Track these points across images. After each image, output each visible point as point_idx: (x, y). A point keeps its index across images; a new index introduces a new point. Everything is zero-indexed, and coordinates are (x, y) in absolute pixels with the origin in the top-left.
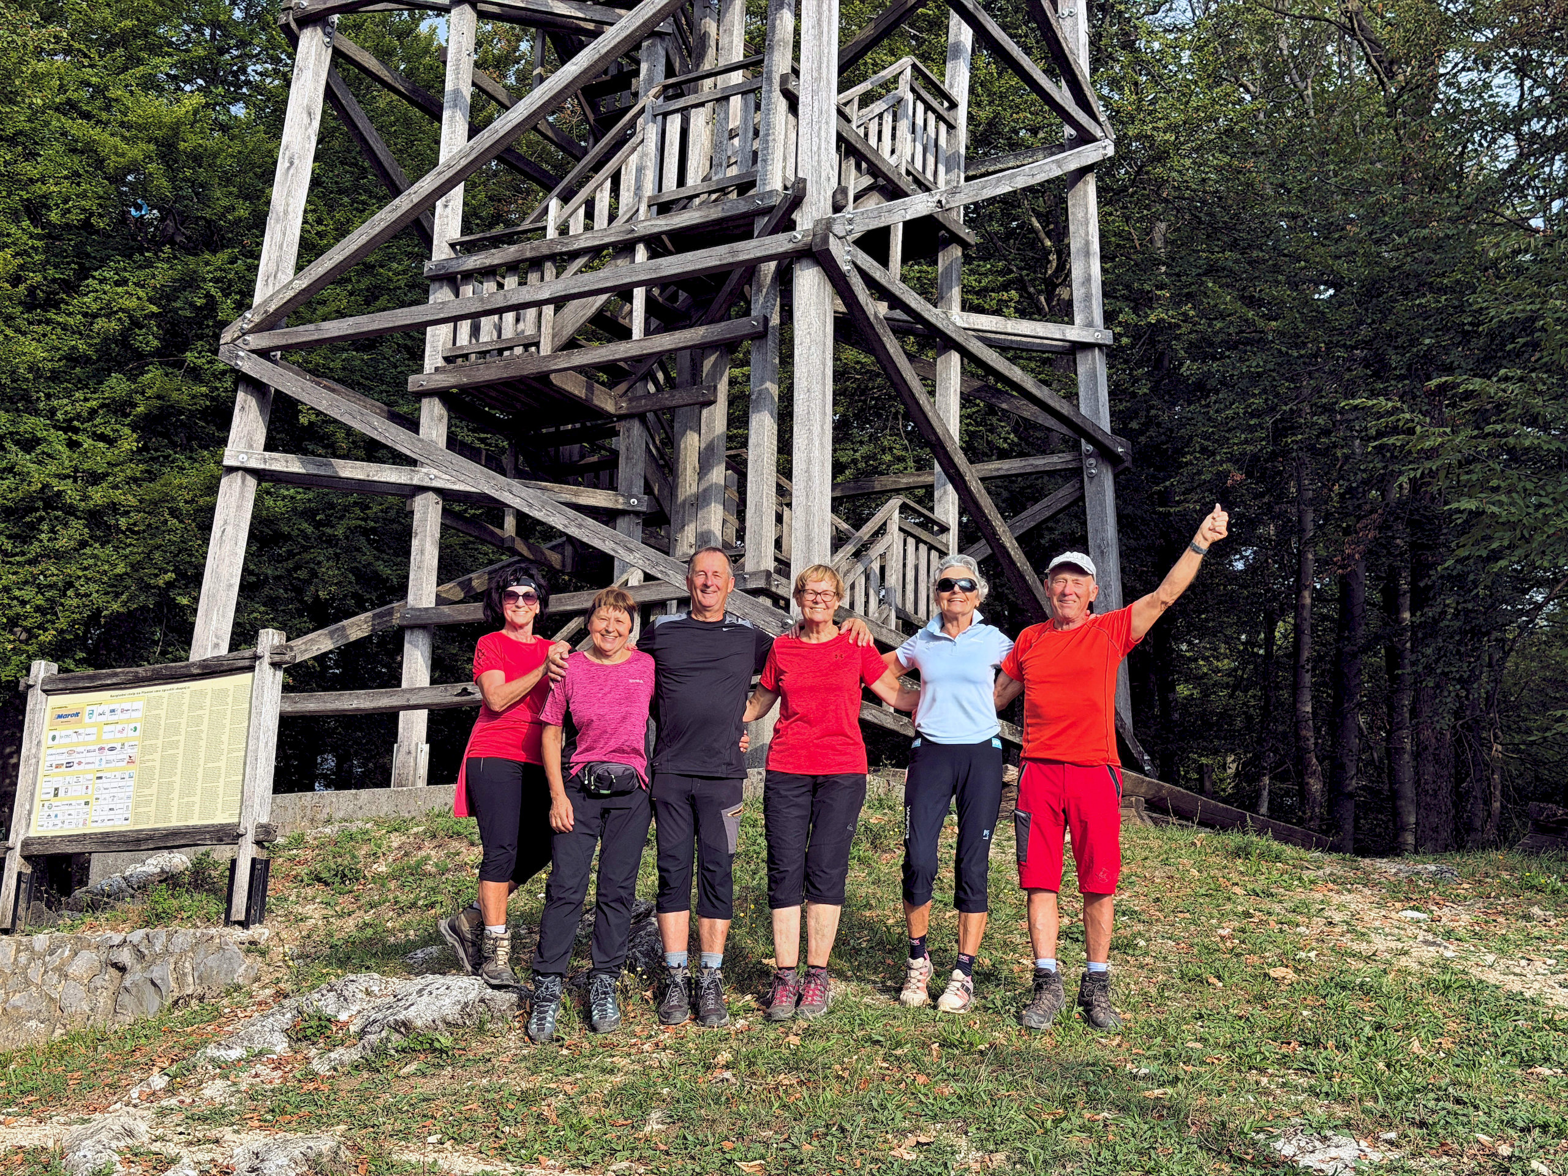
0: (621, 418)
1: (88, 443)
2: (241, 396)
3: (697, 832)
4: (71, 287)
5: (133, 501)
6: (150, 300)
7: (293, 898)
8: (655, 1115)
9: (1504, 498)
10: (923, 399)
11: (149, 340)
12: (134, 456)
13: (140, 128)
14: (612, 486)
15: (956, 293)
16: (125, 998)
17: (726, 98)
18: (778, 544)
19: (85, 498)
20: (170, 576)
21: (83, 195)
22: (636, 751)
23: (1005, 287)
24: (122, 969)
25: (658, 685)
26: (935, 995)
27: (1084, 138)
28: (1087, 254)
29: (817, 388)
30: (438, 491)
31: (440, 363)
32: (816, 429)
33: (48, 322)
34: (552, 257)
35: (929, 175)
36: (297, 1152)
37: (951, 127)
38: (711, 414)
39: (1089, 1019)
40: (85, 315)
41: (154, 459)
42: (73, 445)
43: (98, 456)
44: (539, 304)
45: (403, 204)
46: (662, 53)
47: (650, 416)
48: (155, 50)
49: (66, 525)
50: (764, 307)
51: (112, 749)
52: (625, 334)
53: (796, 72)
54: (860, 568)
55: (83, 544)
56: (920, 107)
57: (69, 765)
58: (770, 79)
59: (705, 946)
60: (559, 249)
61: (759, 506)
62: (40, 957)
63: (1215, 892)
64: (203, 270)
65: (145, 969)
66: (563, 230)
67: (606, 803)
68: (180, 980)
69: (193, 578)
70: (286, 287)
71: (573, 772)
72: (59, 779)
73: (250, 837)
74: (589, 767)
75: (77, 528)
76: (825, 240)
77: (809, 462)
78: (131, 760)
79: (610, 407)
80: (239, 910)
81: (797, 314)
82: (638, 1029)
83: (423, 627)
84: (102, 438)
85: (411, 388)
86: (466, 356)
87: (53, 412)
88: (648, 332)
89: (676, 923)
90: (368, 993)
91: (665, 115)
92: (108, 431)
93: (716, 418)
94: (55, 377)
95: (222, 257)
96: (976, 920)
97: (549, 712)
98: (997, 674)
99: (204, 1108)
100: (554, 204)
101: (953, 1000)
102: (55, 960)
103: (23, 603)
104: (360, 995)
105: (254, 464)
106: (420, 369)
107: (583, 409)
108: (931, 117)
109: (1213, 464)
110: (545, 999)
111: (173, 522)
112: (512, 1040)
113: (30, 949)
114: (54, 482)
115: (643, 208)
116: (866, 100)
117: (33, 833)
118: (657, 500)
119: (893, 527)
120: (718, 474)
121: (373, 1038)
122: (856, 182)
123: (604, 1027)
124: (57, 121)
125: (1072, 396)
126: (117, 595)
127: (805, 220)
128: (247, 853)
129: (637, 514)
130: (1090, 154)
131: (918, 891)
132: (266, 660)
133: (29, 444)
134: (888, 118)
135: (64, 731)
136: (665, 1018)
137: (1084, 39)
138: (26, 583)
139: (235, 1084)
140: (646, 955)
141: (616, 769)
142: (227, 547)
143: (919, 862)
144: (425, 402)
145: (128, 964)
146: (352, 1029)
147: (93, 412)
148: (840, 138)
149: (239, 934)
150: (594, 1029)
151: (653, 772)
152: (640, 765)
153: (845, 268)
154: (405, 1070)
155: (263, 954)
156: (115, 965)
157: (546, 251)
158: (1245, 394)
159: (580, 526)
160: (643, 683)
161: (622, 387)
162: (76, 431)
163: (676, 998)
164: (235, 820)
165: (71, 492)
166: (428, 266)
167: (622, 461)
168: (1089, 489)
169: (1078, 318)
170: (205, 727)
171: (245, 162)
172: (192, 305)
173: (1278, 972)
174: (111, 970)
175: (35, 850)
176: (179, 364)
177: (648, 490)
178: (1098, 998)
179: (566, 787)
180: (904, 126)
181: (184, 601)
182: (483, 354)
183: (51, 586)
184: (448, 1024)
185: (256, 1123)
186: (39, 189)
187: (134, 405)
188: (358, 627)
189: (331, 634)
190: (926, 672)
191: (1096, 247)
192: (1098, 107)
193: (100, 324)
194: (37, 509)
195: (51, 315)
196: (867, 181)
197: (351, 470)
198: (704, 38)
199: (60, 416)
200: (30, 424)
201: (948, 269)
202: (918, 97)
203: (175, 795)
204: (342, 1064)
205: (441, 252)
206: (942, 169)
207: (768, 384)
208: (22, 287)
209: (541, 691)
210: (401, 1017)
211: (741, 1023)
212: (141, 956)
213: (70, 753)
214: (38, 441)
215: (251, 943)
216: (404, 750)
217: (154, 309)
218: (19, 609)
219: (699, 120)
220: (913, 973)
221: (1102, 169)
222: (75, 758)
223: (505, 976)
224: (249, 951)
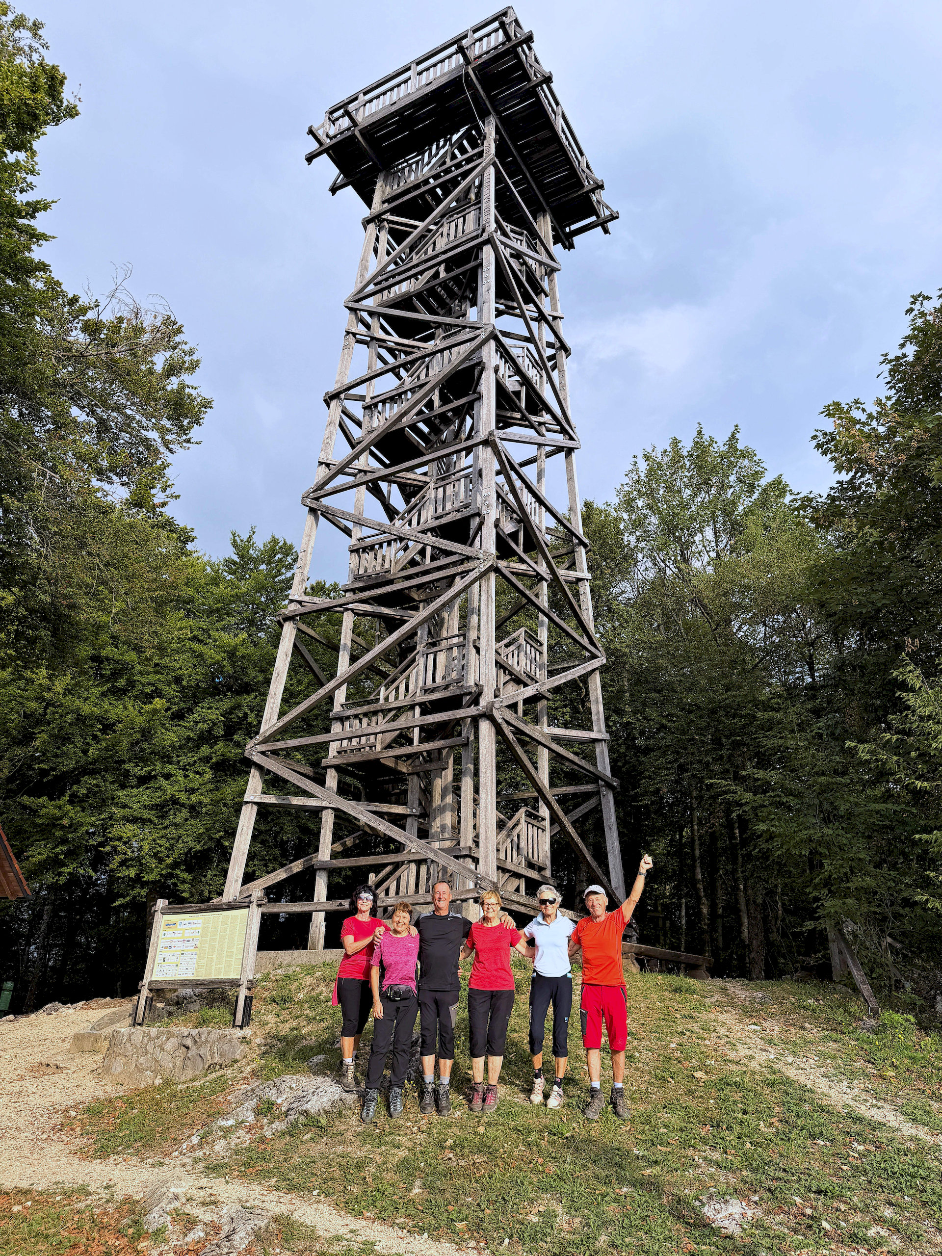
0: (409, 774)
1: (192, 775)
2: (253, 770)
3: (438, 1016)
4: (190, 710)
5: (208, 800)
6: (222, 715)
7: (263, 1011)
8: (418, 1183)
9: (777, 823)
10: (533, 771)
11: (220, 731)
12: (210, 781)
13: (221, 647)
14: (405, 804)
15: (545, 719)
16: (188, 1063)
17: (452, 648)
18: (475, 827)
19: (189, 799)
20: (222, 833)
21: (197, 674)
22: (411, 979)
23: (565, 706)
24: (188, 1048)
25: (421, 947)
26: (546, 1096)
27: (594, 657)
28: (597, 702)
29: (489, 772)
30: (332, 808)
31: (335, 754)
32: (489, 790)
33: (180, 725)
34: (382, 711)
35: (533, 673)
36: (249, 1228)
37: (541, 653)
38: (446, 773)
39: (616, 1113)
40: (194, 722)
41: (218, 781)
42: (186, 776)
43: (196, 781)
44: (376, 734)
45: (322, 692)
46: (426, 627)
47: (422, 774)
48: (229, 614)
49: (180, 812)
50: (467, 733)
51: (189, 941)
52: (410, 742)
53: (479, 638)
54: (509, 840)
55: (186, 820)
56: (528, 646)
57: (170, 947)
58: (468, 641)
59: (442, 1073)
60: (384, 707)
61: (466, 817)
62: (153, 1039)
63: (667, 1015)
64: (243, 702)
65: (197, 1049)
66: (386, 699)
67: (398, 1005)
68: (212, 1056)
69: (231, 834)
70: (274, 725)
71: (384, 989)
72: (166, 953)
73: (245, 986)
74: (391, 987)
75: (185, 813)
76: (491, 710)
77: (486, 804)
78: (196, 947)
79: (404, 770)
80: (239, 1021)
81: (481, 740)
82: (411, 1116)
83: (324, 869)
84: (198, 773)
85: (323, 765)
86: (346, 751)
87: (179, 762)
88: (421, 741)
89: (429, 1061)
90: (291, 1088)
91: (427, 654)
92: (200, 770)
93: (448, 775)
94: (181, 747)
95: (252, 696)
96: (563, 1061)
97: (375, 961)
98: (569, 941)
99: (213, 1160)
100: (383, 689)
101: (554, 1102)
102: (159, 1042)
103: (161, 846)
104: (287, 1090)
105: (256, 800)
106: (326, 757)
107: (394, 772)
108: (533, 650)
109: (654, 784)
110: (370, 1100)
111: (225, 809)
112: (354, 1120)
113: (149, 1035)
114: (177, 794)
115: (418, 691)
116: (507, 646)
117: (154, 978)
118: (424, 808)
119: (523, 821)
120: (449, 799)
121: (291, 1117)
122: (504, 678)
123: (395, 1115)
124: (189, 644)
125: (595, 765)
126: (200, 842)
127: (483, 702)
128: (243, 993)
129: (415, 816)
130: (596, 663)
131: (536, 1048)
132: (255, 903)
133: (167, 777)
134: (516, 652)
135: (169, 931)
136: (423, 1109)
137: (592, 618)
138: (162, 837)
139: (229, 1143)
140: (415, 1072)
141: (402, 988)
142: (243, 837)
143: (535, 1035)
144: (329, 770)
145: (190, 1046)
146: (283, 1109)
147: (195, 762)
148: (497, 662)
149: (239, 1033)
150: (391, 1116)
151: (418, 988)
152: (413, 985)
153: (500, 721)
154: (305, 1137)
155: (248, 1043)
156: (184, 1046)
157: (379, 708)
158: (664, 754)
159: (391, 830)
160: (415, 947)
161: (410, 761)
162: (187, 770)
163: (429, 1099)
164: (238, 977)
165: (183, 797)
166: (332, 714)
167: (409, 793)
168: (603, 801)
169: (595, 729)
170: (227, 933)
171: (263, 657)
172: (238, 716)
173: (698, 1074)
174: (183, 1048)
175: (154, 986)
176: (232, 740)
177: (420, 804)
178: (619, 1102)
179: (380, 997)
180: (522, 654)
181: (227, 844)
182: (352, 750)
183: (172, 839)
184: (325, 1111)
185: (236, 1173)
186: (179, 672)
187: (211, 759)
188: (297, 867)
189: (286, 871)
190: (538, 941)
191: (601, 699)
192: (599, 645)
193: (200, 726)
194: (168, 805)
195: (180, 723)
196: (508, 678)
197: (297, 801)
198: (443, 620)
199: (181, 764)
200: (169, 768)
201: (542, 709)
202: (527, 642)
203: (214, 964)
204: (277, 1131)
205: (337, 708)
206: (538, 670)
207: (469, 765)
208: (169, 712)
209: (370, 947)
210: (304, 1108)
211: (458, 1114)
212: (196, 1042)
213: (171, 942)
214: (172, 775)
215: (244, 1038)
216: (314, 926)
217: (222, 718)
218: (159, 849)
219: (442, 657)
220: (536, 1086)
221: (603, 669)
222: (173, 944)
223: (351, 1086)
224: (242, 1042)
